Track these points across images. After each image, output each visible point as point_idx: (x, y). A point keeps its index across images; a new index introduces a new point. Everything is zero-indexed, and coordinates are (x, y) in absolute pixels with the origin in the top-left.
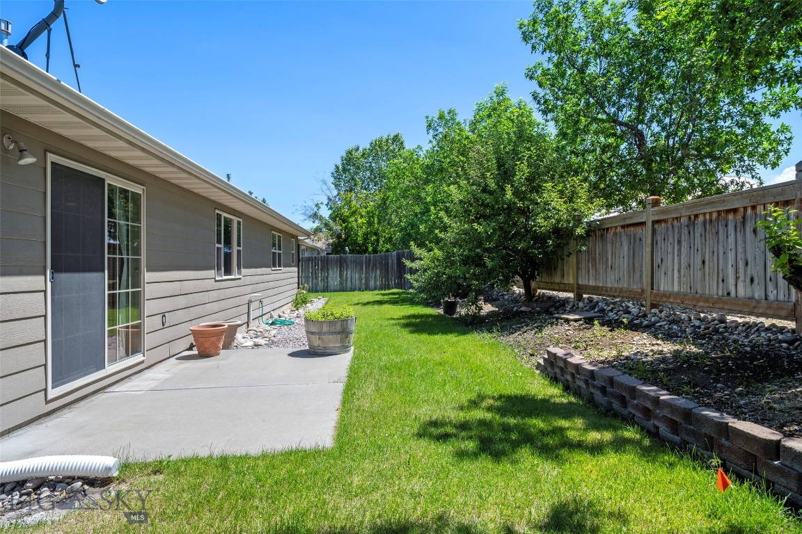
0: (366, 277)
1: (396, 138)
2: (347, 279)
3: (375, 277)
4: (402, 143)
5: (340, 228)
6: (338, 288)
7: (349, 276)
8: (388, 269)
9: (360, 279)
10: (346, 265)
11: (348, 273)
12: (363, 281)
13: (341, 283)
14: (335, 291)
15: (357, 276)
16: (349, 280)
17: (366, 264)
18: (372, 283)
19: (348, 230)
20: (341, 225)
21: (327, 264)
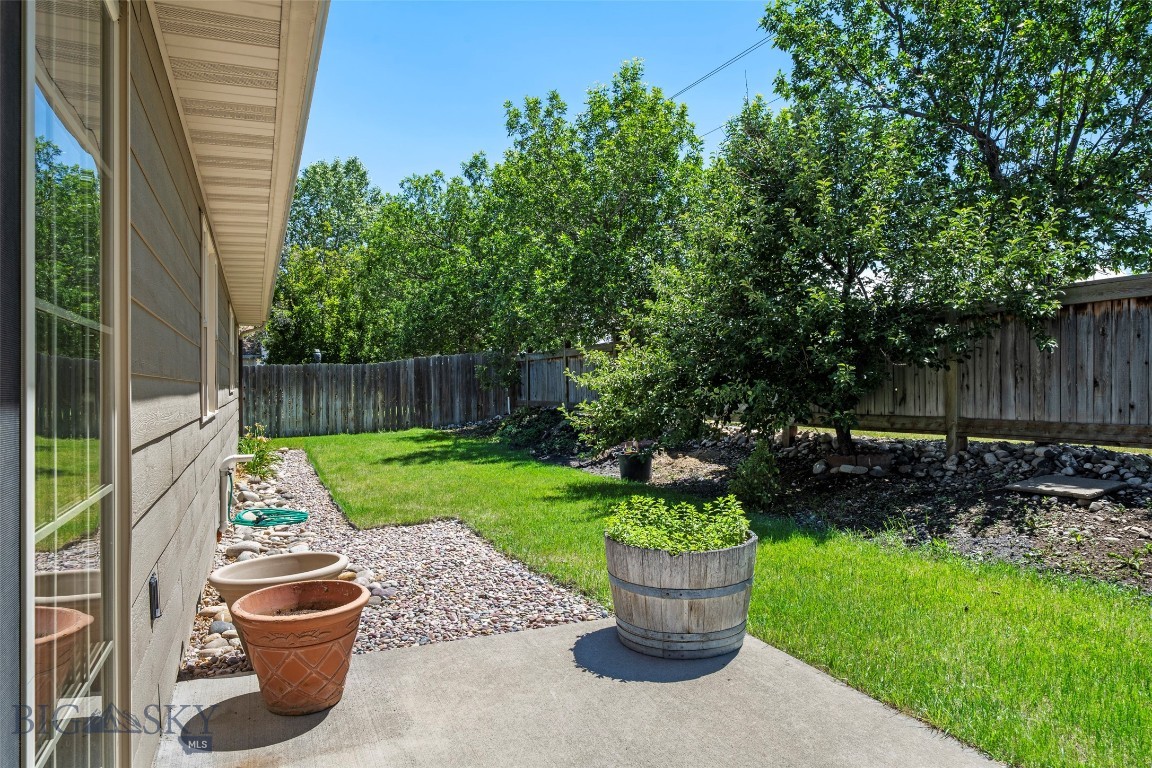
0: (356, 408)
1: (352, 167)
2: (318, 410)
3: (375, 406)
4: (363, 175)
5: (290, 313)
6: (300, 428)
7: (322, 404)
8: (398, 393)
9: (345, 410)
10: (318, 384)
11: (320, 401)
12: (351, 414)
13: (308, 418)
14: (294, 434)
15: (339, 404)
16: (323, 413)
17: (356, 380)
18: (368, 417)
19: (305, 317)
20: (291, 308)
21: (278, 382)
